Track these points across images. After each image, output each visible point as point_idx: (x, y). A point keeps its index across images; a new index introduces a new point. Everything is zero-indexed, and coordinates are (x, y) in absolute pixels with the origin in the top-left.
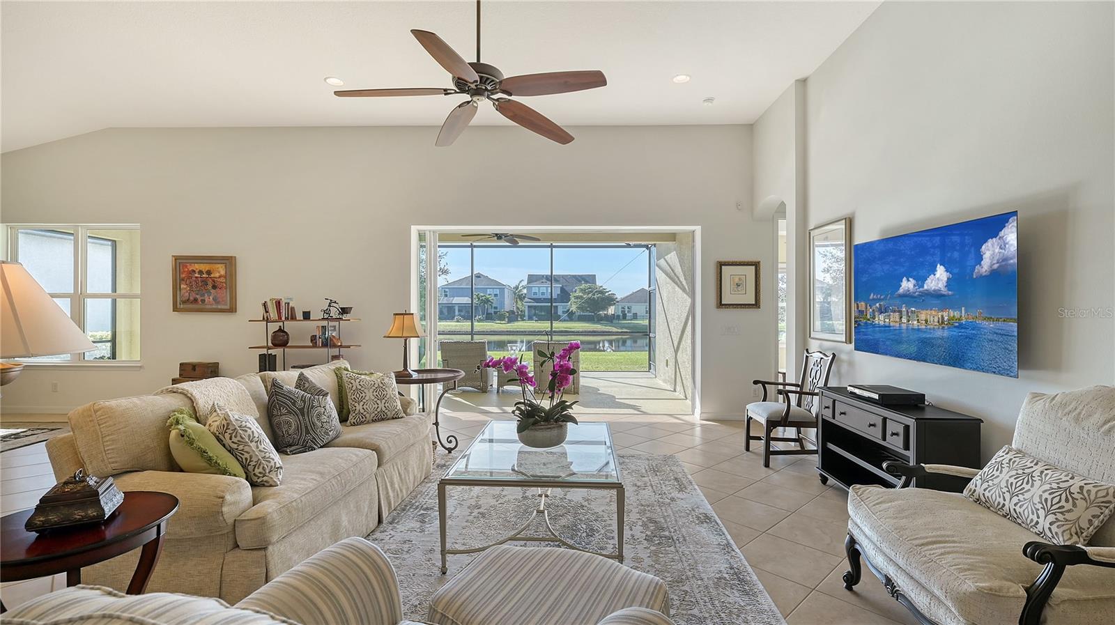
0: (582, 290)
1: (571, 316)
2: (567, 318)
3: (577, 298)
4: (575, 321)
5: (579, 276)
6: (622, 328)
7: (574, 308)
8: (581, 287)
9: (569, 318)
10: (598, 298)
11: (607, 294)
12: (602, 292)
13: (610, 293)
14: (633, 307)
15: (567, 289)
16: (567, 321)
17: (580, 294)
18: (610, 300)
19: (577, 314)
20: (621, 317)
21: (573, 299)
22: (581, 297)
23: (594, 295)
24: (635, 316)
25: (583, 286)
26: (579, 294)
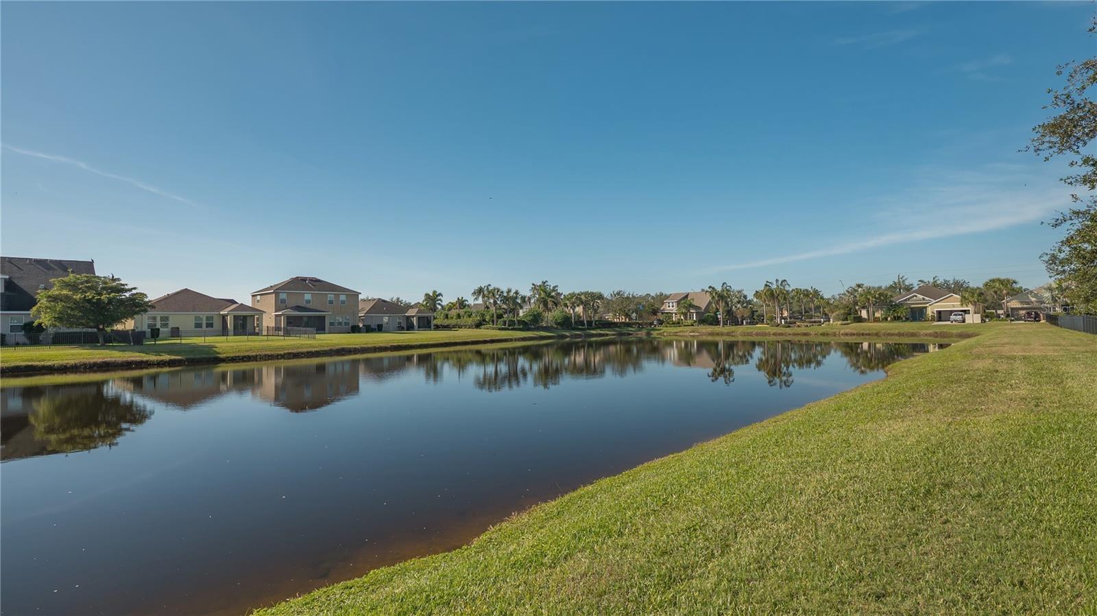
0: (66, 285)
1: (33, 334)
2: (24, 340)
3: (55, 299)
4: (47, 344)
5: (52, 261)
6: (158, 353)
7: (45, 319)
8: (66, 279)
9: (30, 338)
10: (110, 301)
11: (127, 295)
12: (120, 289)
13: (134, 291)
14: (170, 318)
15: (22, 284)
16: (24, 345)
17: (65, 292)
18: (136, 305)
19: (51, 330)
20: (148, 335)
21: (43, 302)
22: (67, 297)
23: (100, 294)
24: (176, 333)
25: (71, 277)
26: (55, 291)
